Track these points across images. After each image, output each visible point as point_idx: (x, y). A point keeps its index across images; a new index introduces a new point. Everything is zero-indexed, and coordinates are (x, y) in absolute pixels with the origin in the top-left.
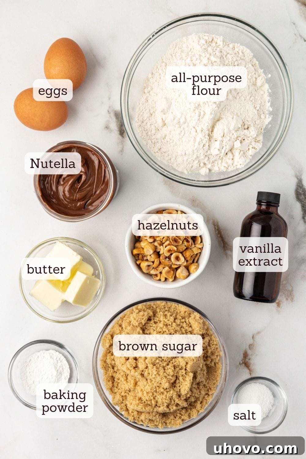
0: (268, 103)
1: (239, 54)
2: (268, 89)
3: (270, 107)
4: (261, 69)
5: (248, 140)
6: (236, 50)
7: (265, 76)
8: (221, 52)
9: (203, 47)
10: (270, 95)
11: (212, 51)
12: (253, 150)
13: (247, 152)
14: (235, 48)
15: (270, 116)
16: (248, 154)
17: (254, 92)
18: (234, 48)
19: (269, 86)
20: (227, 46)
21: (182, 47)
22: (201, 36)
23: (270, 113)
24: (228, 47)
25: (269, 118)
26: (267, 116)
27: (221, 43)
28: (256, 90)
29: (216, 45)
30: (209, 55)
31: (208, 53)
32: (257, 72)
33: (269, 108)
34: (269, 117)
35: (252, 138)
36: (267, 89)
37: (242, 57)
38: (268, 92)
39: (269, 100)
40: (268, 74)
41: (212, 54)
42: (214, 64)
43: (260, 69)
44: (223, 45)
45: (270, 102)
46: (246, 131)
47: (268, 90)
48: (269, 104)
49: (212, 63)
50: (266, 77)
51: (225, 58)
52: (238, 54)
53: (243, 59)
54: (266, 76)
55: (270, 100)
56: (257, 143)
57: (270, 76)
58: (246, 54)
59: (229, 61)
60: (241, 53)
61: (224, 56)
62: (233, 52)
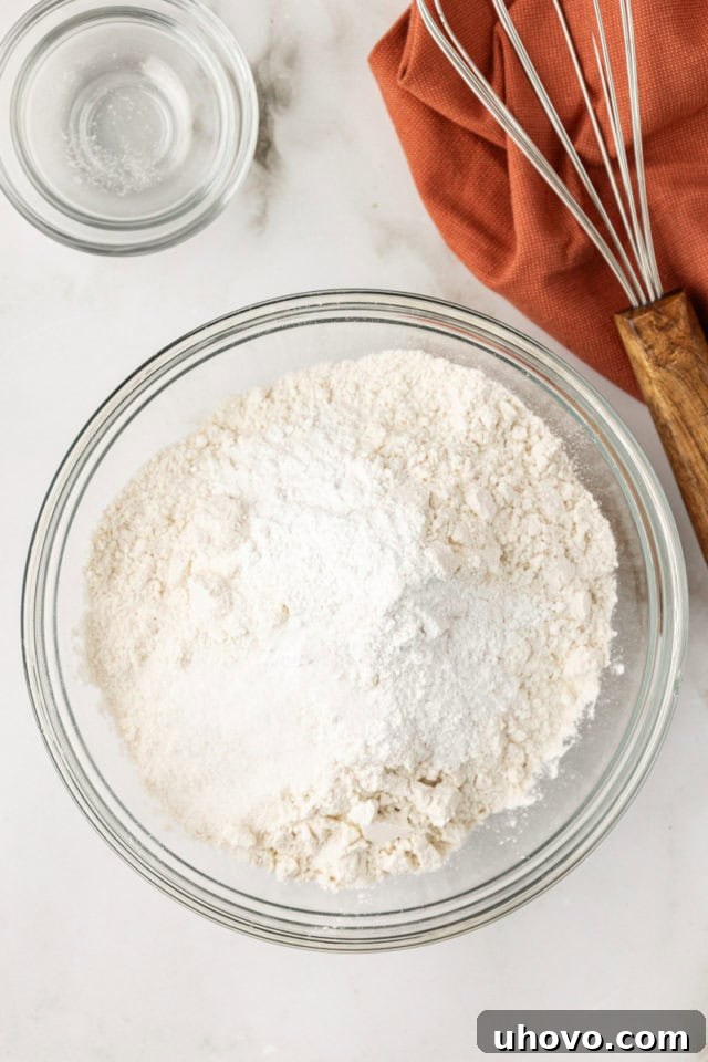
0: (561, 743)
1: (572, 535)
2: (591, 703)
3: (557, 763)
4: (614, 628)
5: (409, 820)
6: (576, 515)
7: (608, 657)
8: (519, 490)
9: (477, 436)
10: (584, 727)
11: (490, 468)
12: (404, 860)
13: (384, 853)
14: (578, 505)
15: (537, 792)
16: (378, 861)
17: (542, 680)
18: (568, 505)
19: (599, 698)
20: (555, 482)
21: (417, 383)
22: (495, 394)
23: (544, 783)
24: (556, 487)
25: (530, 793)
26: (530, 783)
27: (542, 462)
28: (554, 678)
29: (522, 454)
30: (472, 475)
31: (473, 466)
32: (591, 627)
33: (553, 761)
34: (534, 791)
35: (428, 822)
36: (586, 701)
37: (574, 553)
38: (585, 713)
39: (571, 738)
40: (619, 662)
41: (483, 480)
42: (464, 517)
43: (607, 625)
44: (546, 470)
45: (567, 748)
46: (419, 789)
47: (588, 706)
48: (561, 751)
49: (458, 510)
50: (608, 663)
51: (515, 520)
52: (568, 533)
53: (572, 561)
54: (611, 660)
55: (573, 742)
56: (431, 847)
57: (620, 669)
58: (594, 550)
59: (519, 538)
60: (579, 538)
61: (518, 511)
62: (558, 518)
